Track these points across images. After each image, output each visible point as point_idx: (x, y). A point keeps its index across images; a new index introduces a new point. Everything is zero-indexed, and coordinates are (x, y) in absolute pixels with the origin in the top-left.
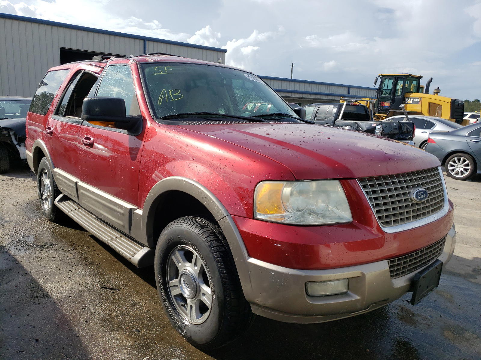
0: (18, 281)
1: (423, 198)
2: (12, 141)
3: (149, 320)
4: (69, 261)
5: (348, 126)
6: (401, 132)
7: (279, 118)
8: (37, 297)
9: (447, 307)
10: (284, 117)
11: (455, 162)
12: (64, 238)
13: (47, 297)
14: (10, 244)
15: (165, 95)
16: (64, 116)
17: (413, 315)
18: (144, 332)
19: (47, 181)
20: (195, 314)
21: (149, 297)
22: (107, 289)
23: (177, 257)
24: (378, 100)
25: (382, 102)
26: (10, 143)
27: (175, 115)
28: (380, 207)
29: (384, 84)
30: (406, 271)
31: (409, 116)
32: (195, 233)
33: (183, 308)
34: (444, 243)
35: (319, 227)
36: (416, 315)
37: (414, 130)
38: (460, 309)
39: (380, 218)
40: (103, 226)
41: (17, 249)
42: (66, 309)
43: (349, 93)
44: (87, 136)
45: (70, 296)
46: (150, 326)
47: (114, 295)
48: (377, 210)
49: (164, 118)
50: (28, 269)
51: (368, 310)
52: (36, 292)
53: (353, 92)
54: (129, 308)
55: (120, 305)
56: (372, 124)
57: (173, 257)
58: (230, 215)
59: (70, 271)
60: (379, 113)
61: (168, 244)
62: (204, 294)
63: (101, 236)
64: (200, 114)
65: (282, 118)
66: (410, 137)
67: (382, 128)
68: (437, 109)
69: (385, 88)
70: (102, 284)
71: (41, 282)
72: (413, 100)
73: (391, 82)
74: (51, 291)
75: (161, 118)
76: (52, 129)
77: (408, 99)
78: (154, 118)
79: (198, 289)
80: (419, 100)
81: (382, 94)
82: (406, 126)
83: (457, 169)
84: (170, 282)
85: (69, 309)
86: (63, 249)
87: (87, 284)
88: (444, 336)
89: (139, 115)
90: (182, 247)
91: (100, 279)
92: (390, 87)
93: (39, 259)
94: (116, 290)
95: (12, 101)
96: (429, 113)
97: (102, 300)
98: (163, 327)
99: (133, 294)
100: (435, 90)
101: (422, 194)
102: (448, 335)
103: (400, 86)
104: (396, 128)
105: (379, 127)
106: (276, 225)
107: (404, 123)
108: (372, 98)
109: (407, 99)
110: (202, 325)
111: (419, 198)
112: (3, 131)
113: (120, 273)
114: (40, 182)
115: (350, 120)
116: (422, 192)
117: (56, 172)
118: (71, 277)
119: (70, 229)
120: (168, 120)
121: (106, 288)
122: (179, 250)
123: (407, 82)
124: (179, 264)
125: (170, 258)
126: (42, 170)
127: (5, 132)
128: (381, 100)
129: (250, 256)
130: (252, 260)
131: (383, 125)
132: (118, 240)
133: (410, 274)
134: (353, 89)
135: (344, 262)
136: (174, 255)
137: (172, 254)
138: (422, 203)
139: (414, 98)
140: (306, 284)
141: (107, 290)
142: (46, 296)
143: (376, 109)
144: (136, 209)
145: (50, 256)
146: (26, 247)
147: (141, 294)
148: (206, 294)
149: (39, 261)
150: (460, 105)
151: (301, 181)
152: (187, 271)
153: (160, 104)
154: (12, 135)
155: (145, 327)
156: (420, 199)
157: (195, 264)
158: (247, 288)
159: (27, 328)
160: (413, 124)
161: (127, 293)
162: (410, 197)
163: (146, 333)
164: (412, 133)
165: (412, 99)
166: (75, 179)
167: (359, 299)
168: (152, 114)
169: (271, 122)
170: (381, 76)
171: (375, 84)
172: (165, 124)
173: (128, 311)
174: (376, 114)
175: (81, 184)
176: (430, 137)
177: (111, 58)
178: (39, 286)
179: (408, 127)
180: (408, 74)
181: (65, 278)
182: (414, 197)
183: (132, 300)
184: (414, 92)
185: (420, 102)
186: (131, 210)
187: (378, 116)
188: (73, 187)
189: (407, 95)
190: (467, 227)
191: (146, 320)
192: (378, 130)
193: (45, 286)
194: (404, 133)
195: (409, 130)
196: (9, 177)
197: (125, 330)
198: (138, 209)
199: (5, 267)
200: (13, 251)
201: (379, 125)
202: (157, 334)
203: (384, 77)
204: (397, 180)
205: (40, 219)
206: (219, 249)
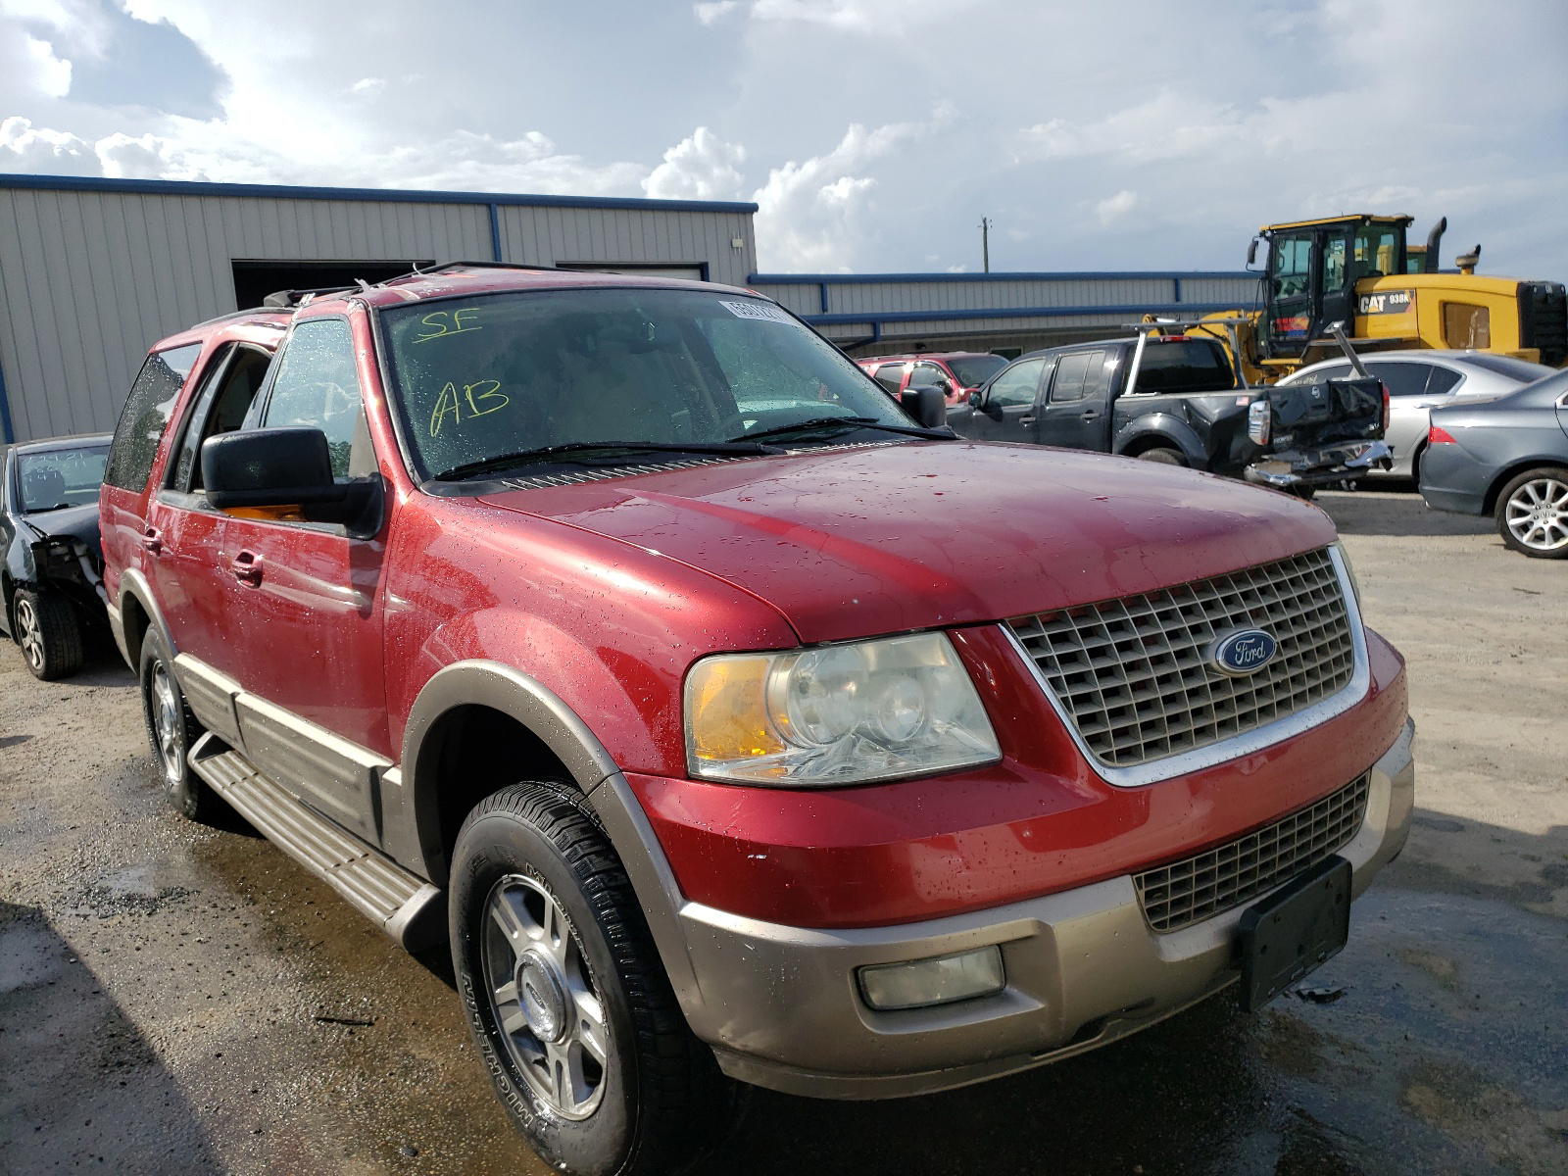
0: (68, 1017)
1: (1256, 661)
2: (82, 575)
3: (450, 1114)
4: (231, 942)
5: (1160, 414)
6: (1339, 415)
7: (832, 433)
8: (120, 1064)
9: (1432, 1006)
10: (848, 429)
11: (1526, 499)
12: (223, 868)
13: (149, 1061)
14: (59, 901)
15: (451, 402)
16: (190, 491)
17: (1313, 1038)
18: (432, 1153)
19: (167, 698)
20: (570, 1086)
21: (460, 1042)
22: (335, 1024)
23: (506, 911)
24: (1266, 313)
25: (1281, 318)
26: (78, 581)
27: (481, 463)
28: (1094, 704)
29: (1281, 260)
30: (1212, 902)
31: (1363, 359)
32: (539, 835)
33: (540, 1069)
34: (1363, 797)
35: (887, 788)
36: (1323, 1039)
37: (1384, 402)
38: (1477, 1009)
39: (1093, 741)
40: (317, 825)
41: (77, 915)
42: (199, 1099)
43: (1177, 298)
44: (245, 550)
45: (219, 1055)
46: (452, 1132)
47: (352, 1042)
48: (1079, 717)
49: (446, 477)
50: (103, 975)
51: (1101, 1040)
52: (119, 1048)
53: (1191, 294)
54: (394, 1081)
55: (367, 1073)
56: (1235, 399)
57: (495, 913)
58: (621, 771)
59: (228, 975)
60: (1275, 356)
61: (474, 873)
62: (586, 1025)
63: (307, 858)
64: (559, 450)
65: (842, 431)
66: (1372, 428)
67: (1272, 410)
68: (1473, 320)
69: (1287, 268)
70: (321, 1007)
71: (137, 1015)
72: (1387, 301)
73: (1304, 248)
74: (165, 1044)
75: (438, 478)
76: (159, 533)
77: (1367, 300)
78: (417, 478)
79: (569, 1006)
80: (1405, 298)
81: (1277, 292)
82: (1356, 394)
83: (1538, 524)
84: (498, 991)
85: (213, 1094)
86: (215, 906)
87: (275, 1011)
88: (1407, 1104)
89: (373, 475)
90: (514, 879)
91: (315, 993)
92: (1303, 265)
93: (139, 943)
94: (361, 1023)
95: (78, 451)
96: (1446, 338)
97: (315, 1057)
98: (490, 1134)
99: (410, 1033)
100: (1459, 258)
101: (1250, 647)
102: (1421, 1100)
103: (1336, 258)
104: (1322, 402)
105: (1260, 406)
106: (752, 792)
107: (1346, 385)
108: (1248, 308)
109: (1365, 300)
110: (589, 1122)
111: (1239, 662)
112: (55, 546)
113: (380, 970)
114: (150, 697)
115: (1164, 392)
116: (1252, 641)
117: (180, 666)
118: (231, 993)
119: (243, 839)
120: (458, 480)
121: (332, 1021)
122: (507, 891)
123: (1358, 242)
124: (512, 933)
125: (489, 919)
126: (151, 661)
127: (60, 550)
128: (1277, 313)
129: (688, 896)
130: (695, 911)
131: (1274, 398)
132: (355, 867)
133: (1231, 912)
134: (1191, 283)
135: (975, 895)
136: (497, 907)
137: (492, 905)
138: (1253, 676)
139: (1387, 293)
140: (859, 972)
141: (333, 1028)
142: (146, 1060)
143: (1263, 343)
144: (388, 769)
145: (175, 930)
146: (105, 908)
147: (436, 1032)
148: (592, 1025)
149: (138, 949)
150: (1550, 300)
151: (822, 648)
152: (535, 957)
153: (437, 431)
154: (81, 556)
155: (436, 1139)
156: (1244, 664)
157: (555, 933)
158: (691, 998)
159: (80, 1164)
160: (1380, 385)
161: (392, 1033)
162: (1205, 663)
163: (437, 1156)
164: (1377, 412)
165: (1384, 298)
166: (228, 685)
167: (1042, 1009)
168: (409, 468)
169: (793, 453)
170: (1269, 234)
171: (1252, 260)
172: (446, 495)
173: (389, 1089)
174: (1264, 362)
175: (246, 699)
176: (1434, 424)
177: (304, 300)
178: (129, 1027)
179: (1364, 395)
180: (1360, 217)
181: (210, 997)
182: (1218, 659)
183: (406, 1054)
184: (1389, 274)
185: (1413, 306)
186: (375, 773)
187: (1274, 368)
188: (227, 709)
189: (1362, 286)
190: (1548, 721)
191: (443, 1114)
192: (1257, 419)
193: (147, 1026)
194: (1352, 416)
195: (1365, 406)
196: (83, 689)
197: (374, 1150)
198: (393, 769)
199: (41, 974)
200: (66, 924)
201: (1260, 399)
202: (471, 1157)
203: (1278, 237)
204: (1177, 607)
205: (159, 814)
206: (609, 881)
